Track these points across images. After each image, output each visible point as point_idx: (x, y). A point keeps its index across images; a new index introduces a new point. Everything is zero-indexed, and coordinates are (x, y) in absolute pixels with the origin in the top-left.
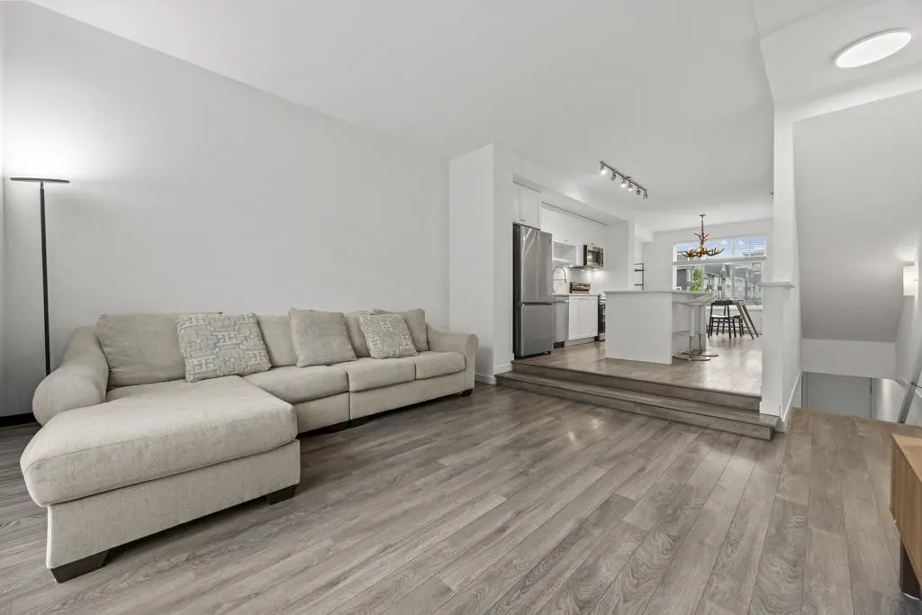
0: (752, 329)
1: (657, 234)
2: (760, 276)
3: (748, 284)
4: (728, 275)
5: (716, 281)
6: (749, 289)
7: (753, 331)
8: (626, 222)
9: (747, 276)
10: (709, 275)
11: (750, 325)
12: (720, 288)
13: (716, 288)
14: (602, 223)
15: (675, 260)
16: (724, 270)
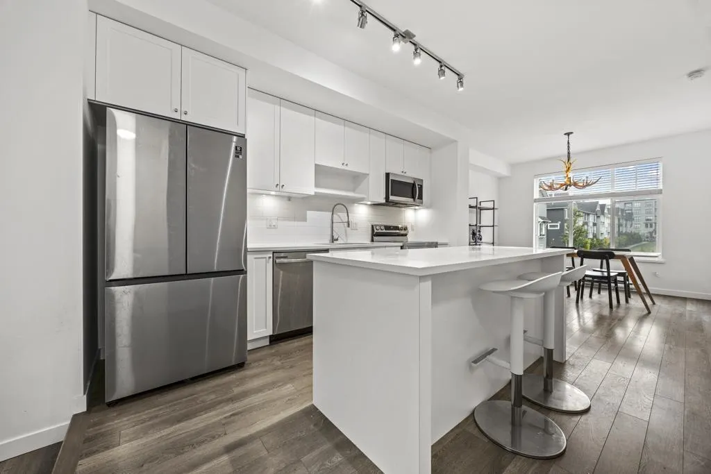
0: (641, 287)
1: (513, 166)
2: (632, 214)
3: (621, 221)
4: (603, 213)
5: (591, 219)
6: (622, 225)
7: (643, 290)
8: (456, 141)
9: (620, 214)
10: (585, 213)
11: (639, 282)
12: (595, 224)
13: (591, 224)
14: (427, 146)
15: (537, 195)
16: (598, 209)
